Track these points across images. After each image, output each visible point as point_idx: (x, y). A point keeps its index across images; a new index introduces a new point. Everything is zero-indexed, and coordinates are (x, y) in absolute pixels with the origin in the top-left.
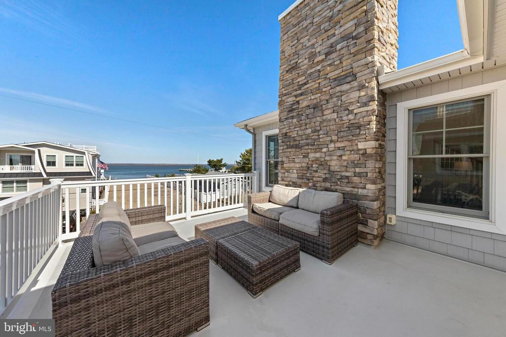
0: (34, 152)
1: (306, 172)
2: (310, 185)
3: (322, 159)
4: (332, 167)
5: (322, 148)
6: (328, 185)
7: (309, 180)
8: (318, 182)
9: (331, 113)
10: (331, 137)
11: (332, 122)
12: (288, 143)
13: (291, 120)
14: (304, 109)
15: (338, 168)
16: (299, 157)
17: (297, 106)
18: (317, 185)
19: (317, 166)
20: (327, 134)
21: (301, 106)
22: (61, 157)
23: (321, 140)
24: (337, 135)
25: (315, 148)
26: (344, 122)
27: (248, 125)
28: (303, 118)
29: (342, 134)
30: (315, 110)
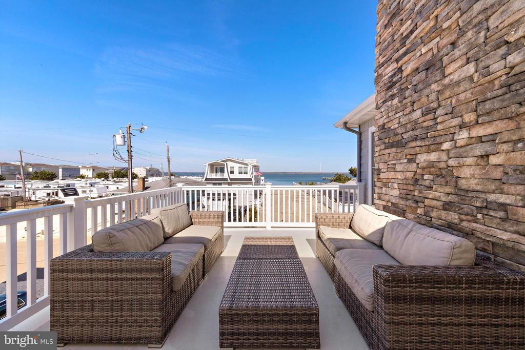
0: (224, 164)
1: (412, 188)
2: (419, 211)
3: (443, 165)
4: (463, 181)
5: (441, 143)
6: (453, 217)
7: (417, 202)
8: (433, 208)
9: (462, 66)
10: (461, 116)
11: (465, 85)
12: (387, 141)
13: (390, 102)
14: (409, 78)
15: (477, 184)
16: (402, 161)
17: (400, 76)
18: (432, 215)
19: (431, 177)
20: (451, 113)
21: (405, 74)
23: (439, 127)
24: (476, 111)
25: (427, 143)
26: (493, 76)
27: (350, 122)
28: (407, 93)
29: (488, 106)
30: (429, 72)
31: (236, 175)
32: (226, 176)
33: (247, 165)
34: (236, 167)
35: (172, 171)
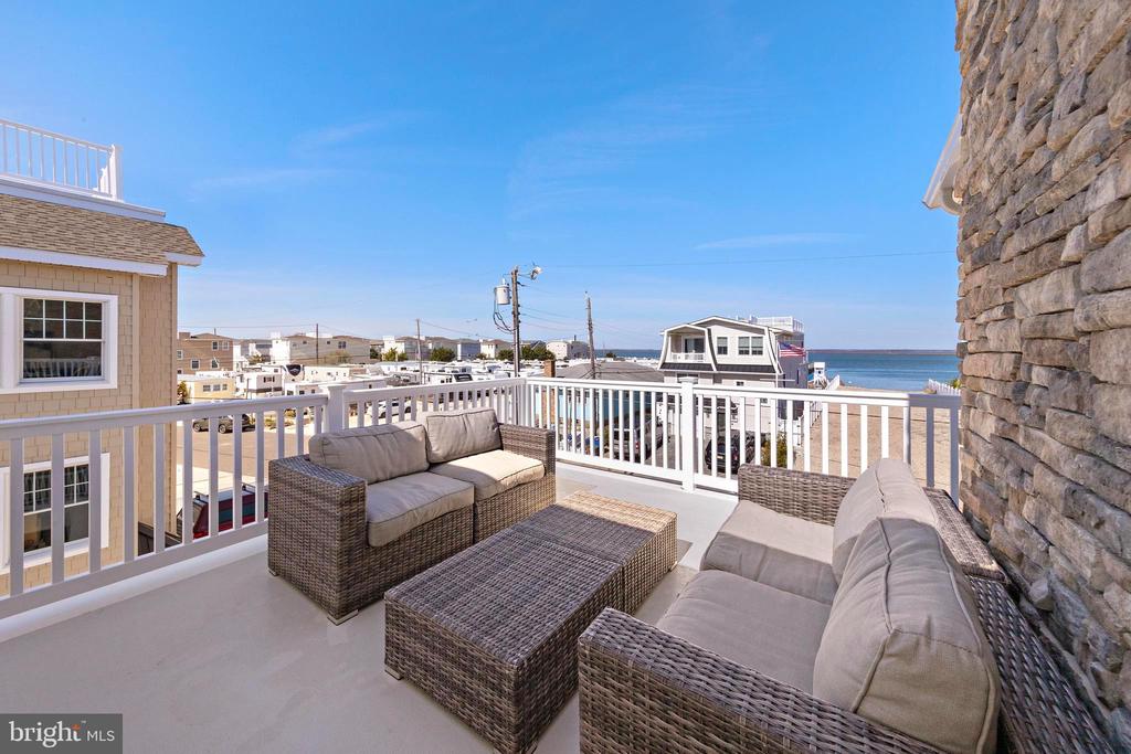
0: (703, 333)
1: (1012, 416)
2: (1025, 509)
3: (1066, 326)
7: (1022, 471)
12: (974, 240)
19: (1044, 377)
31: (731, 357)
32: (707, 358)
34: (733, 338)
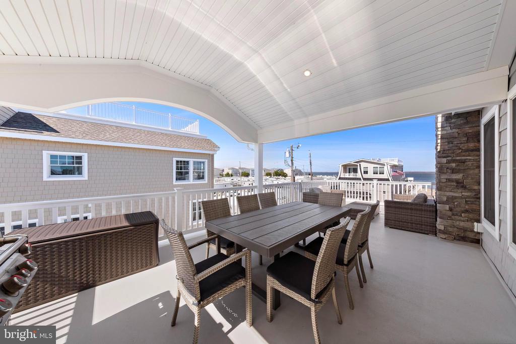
0: (357, 165)
22: (371, 168)
31: (369, 175)
32: (359, 175)
33: (384, 165)
35: (313, 171)
